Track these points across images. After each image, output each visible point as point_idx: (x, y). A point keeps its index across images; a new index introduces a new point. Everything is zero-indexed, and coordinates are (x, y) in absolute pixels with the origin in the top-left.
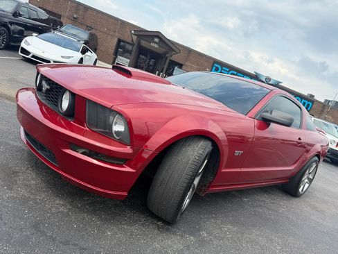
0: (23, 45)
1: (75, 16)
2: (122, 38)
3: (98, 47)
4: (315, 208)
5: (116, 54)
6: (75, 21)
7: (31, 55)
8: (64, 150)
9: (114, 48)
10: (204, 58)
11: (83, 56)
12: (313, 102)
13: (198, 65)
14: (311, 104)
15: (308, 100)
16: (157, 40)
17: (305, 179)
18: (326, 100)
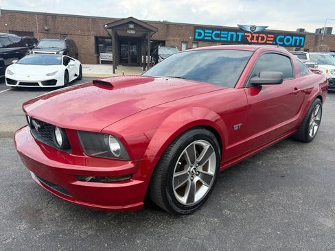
0: (7, 75)
1: (46, 28)
2: (99, 35)
3: (79, 51)
4: (329, 148)
5: (98, 51)
6: (48, 34)
7: (18, 83)
8: (74, 183)
9: (94, 47)
10: (184, 27)
11: (67, 67)
12: (304, 36)
13: (180, 36)
14: (303, 38)
15: (299, 36)
16: (131, 26)
17: (312, 123)
18: (317, 30)
